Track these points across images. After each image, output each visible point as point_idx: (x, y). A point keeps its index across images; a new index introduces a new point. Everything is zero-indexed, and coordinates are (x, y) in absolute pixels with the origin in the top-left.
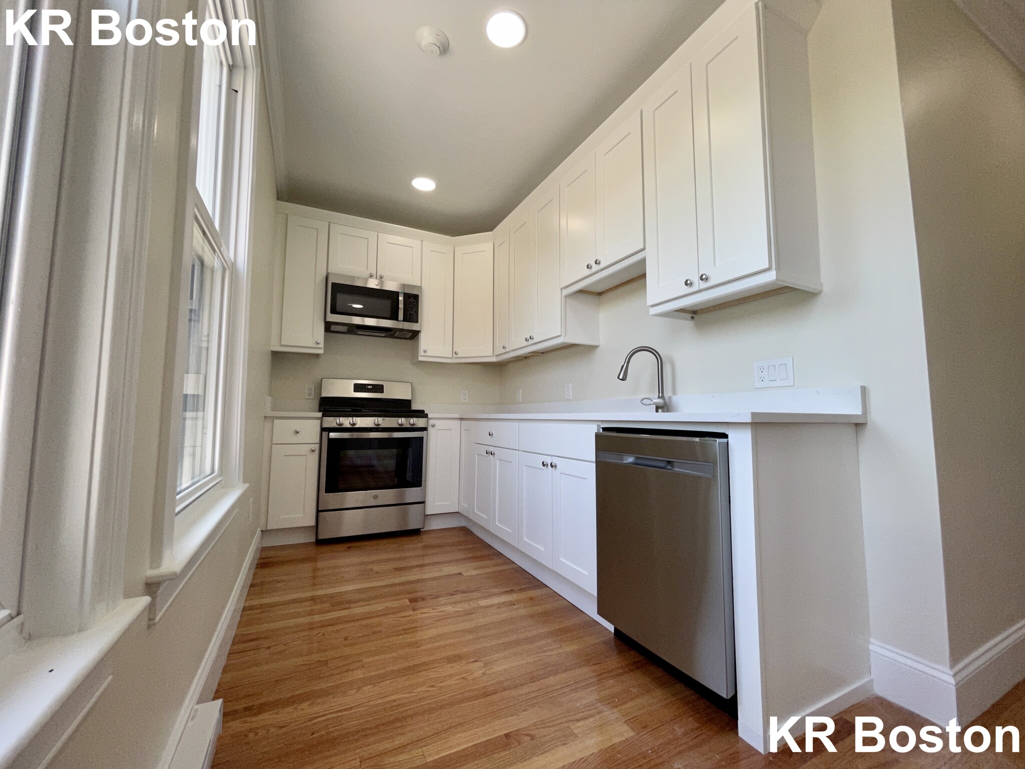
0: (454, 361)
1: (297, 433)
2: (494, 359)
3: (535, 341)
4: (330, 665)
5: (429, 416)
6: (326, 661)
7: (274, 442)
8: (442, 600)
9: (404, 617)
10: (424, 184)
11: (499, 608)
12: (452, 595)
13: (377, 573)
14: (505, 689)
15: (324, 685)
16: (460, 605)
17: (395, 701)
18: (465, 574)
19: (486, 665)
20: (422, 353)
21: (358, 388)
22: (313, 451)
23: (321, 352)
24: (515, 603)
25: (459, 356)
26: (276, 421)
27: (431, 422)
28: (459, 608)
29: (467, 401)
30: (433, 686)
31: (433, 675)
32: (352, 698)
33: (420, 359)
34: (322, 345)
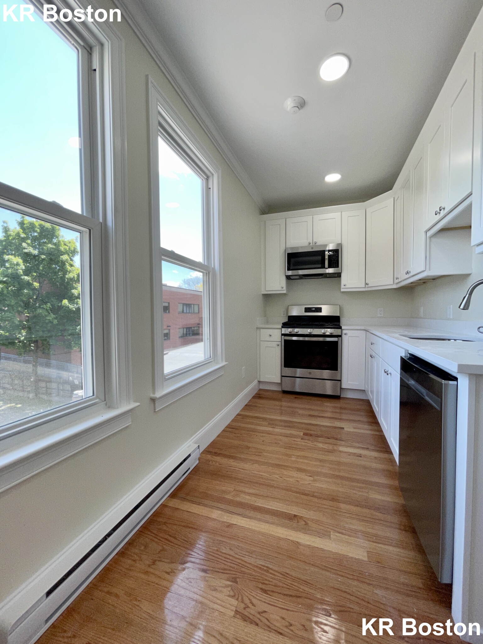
0: (366, 289)
1: (271, 336)
2: (395, 286)
3: (412, 274)
4: (250, 450)
5: (343, 328)
6: (250, 447)
7: (261, 340)
8: (320, 439)
9: (294, 441)
10: (333, 178)
11: (349, 455)
12: (329, 438)
13: (299, 414)
14: (313, 496)
15: (242, 456)
16: (327, 445)
17: (262, 475)
18: (345, 429)
19: (315, 480)
20: (342, 286)
21: (307, 310)
22: (278, 345)
23: (285, 292)
24: (362, 456)
25: (369, 286)
26: (261, 330)
27: (344, 332)
28: (325, 446)
29: (382, 315)
30: (281, 477)
31: (285, 473)
32: (247, 466)
33: (342, 290)
34: (285, 288)
